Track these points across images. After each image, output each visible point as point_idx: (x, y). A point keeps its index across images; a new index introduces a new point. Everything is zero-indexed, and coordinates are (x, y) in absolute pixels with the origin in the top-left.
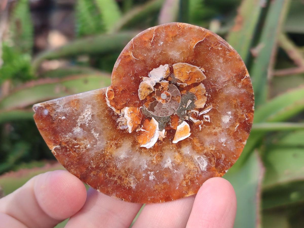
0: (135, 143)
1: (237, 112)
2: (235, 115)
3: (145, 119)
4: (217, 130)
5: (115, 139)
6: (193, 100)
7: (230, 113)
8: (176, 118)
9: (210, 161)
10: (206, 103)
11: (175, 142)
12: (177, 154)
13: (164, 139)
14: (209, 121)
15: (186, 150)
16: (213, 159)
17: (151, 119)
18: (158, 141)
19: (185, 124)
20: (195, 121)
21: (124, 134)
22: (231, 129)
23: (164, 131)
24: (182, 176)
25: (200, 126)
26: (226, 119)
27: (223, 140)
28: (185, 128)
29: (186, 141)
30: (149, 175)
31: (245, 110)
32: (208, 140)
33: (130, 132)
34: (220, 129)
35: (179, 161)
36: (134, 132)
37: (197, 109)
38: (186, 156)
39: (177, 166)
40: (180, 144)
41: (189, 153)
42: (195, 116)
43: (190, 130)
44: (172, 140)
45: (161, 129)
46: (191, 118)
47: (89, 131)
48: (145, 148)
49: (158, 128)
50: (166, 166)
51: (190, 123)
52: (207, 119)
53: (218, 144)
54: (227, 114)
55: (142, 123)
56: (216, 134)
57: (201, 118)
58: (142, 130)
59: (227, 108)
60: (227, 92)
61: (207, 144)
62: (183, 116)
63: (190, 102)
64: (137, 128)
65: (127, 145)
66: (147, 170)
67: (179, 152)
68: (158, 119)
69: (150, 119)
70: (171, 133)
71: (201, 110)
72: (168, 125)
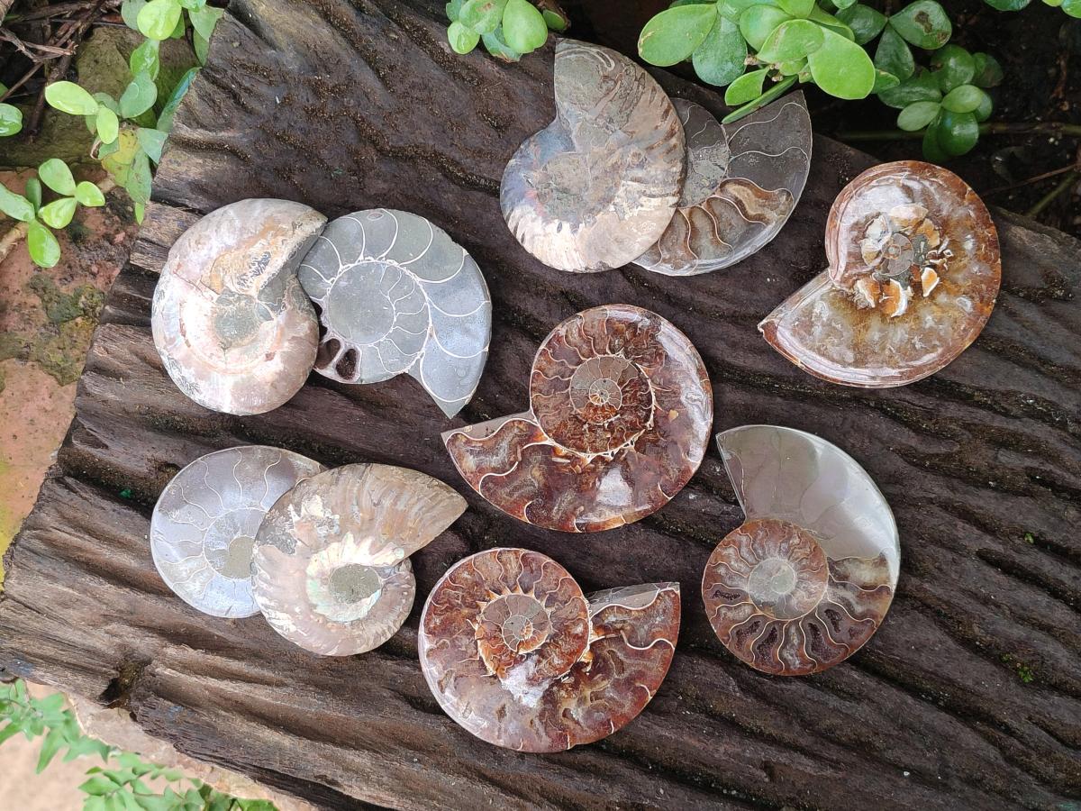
0: (884, 317)
1: (976, 232)
2: (975, 236)
3: (883, 285)
4: (965, 261)
5: (861, 322)
6: (925, 240)
7: (969, 236)
8: (916, 268)
9: (972, 298)
10: (940, 237)
11: (926, 294)
12: (934, 307)
13: (913, 297)
14: (952, 255)
15: (942, 298)
16: (974, 295)
17: (889, 281)
18: (909, 302)
19: (927, 269)
20: (937, 262)
21: (867, 311)
22: (978, 253)
23: (909, 288)
24: (950, 328)
25: (945, 265)
26: (969, 245)
27: (976, 269)
28: (930, 275)
29: (937, 289)
30: (914, 345)
31: (984, 227)
32: (959, 276)
33: (873, 306)
34: (967, 259)
35: (939, 314)
36: (877, 303)
37: (934, 249)
38: (946, 305)
39: (940, 321)
40: (932, 296)
41: (945, 300)
42: (935, 257)
43: (936, 274)
44: (922, 294)
45: (904, 287)
46: (931, 261)
47: (830, 325)
48: (897, 317)
49: (901, 288)
50: (927, 326)
51: (933, 266)
52: (949, 254)
53: (972, 275)
54: (968, 239)
55: (882, 291)
56: (965, 266)
57: (942, 256)
58: (886, 298)
59: (963, 233)
60: (956, 216)
61: (960, 282)
62: (923, 263)
63: (923, 243)
64: (879, 298)
65: (875, 322)
66: (910, 340)
67: (935, 304)
68: (897, 278)
69: (888, 283)
70: (918, 287)
71: (938, 247)
72: (911, 281)
